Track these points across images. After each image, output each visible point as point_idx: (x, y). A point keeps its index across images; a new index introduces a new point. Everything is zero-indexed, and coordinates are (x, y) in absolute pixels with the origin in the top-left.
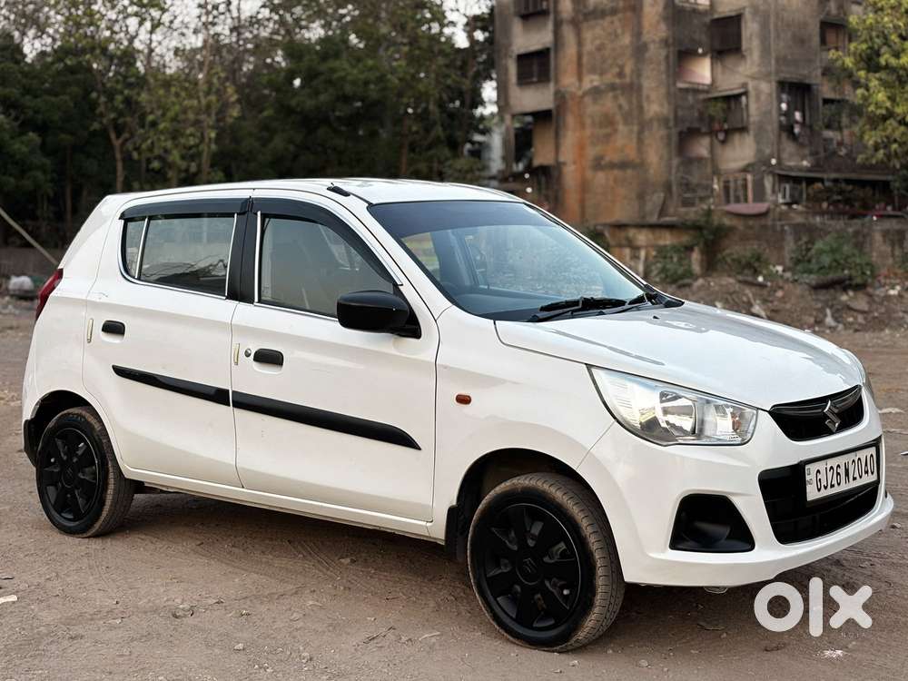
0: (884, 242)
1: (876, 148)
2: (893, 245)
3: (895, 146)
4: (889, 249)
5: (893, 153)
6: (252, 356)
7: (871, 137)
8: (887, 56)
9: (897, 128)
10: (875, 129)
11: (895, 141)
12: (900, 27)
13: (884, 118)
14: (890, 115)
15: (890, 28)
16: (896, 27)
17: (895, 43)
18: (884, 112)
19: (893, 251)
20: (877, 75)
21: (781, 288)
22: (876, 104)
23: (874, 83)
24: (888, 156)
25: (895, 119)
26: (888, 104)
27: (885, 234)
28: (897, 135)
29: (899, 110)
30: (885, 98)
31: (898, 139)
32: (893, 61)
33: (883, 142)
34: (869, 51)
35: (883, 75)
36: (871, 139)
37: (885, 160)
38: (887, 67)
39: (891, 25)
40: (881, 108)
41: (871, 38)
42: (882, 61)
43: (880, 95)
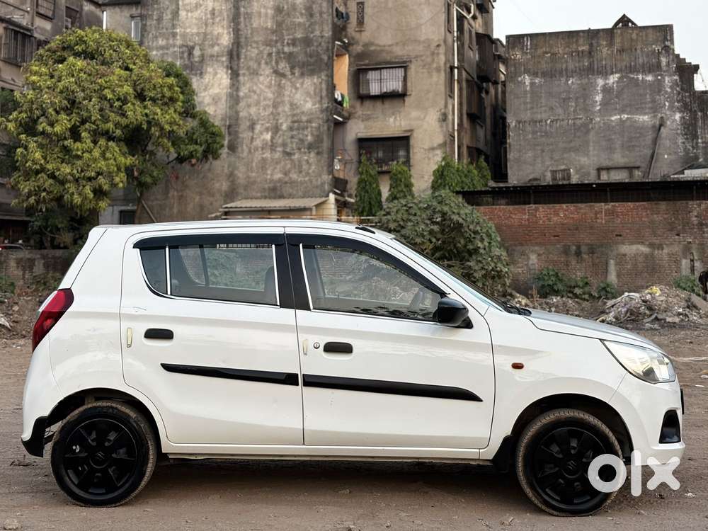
0: (18, 267)
1: (29, 195)
2: (24, 271)
3: (44, 194)
4: (21, 273)
5: (42, 199)
6: (322, 348)
7: (26, 186)
8: (44, 124)
9: (47, 180)
10: (28, 180)
11: (45, 190)
12: (56, 103)
13: (37, 172)
14: (43, 170)
15: (48, 103)
16: (52, 104)
17: (51, 115)
18: (38, 167)
19: (24, 275)
20: (35, 139)
21: (17, 303)
22: (33, 161)
23: (32, 145)
24: (38, 202)
25: (45, 174)
26: (42, 162)
27: (19, 261)
28: (47, 185)
29: (49, 167)
30: (40, 157)
31: (47, 189)
32: (49, 129)
33: (35, 190)
34: (27, 120)
35: (40, 139)
36: (25, 187)
37: (35, 204)
38: (43, 133)
39: (49, 101)
40: (36, 164)
41: (31, 110)
42: (40, 128)
43: (37, 154)
